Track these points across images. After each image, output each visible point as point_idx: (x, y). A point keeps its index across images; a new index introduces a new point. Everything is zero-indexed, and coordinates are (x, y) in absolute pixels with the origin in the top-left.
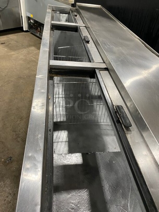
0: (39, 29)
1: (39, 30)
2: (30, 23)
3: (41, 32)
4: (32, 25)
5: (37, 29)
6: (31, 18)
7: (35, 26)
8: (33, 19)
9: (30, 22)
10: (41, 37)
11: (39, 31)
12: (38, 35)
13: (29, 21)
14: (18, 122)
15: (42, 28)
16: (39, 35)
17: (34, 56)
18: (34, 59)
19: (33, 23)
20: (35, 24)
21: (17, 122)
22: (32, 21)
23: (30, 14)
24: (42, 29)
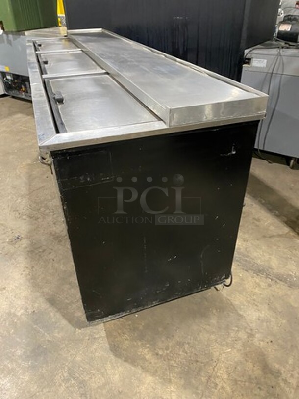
0: (23, 87)
1: (24, 89)
2: (6, 81)
3: (28, 91)
4: (10, 83)
5: (19, 89)
6: (8, 73)
7: (15, 84)
8: (9, 74)
9: (7, 79)
10: (29, 99)
11: (24, 91)
12: (23, 97)
13: (5, 79)
14: (19, 201)
15: (27, 83)
16: (26, 95)
17: (24, 125)
18: (25, 129)
19: (11, 80)
20: (16, 81)
21: (17, 201)
22: (9, 77)
23: (4, 67)
24: (28, 86)
